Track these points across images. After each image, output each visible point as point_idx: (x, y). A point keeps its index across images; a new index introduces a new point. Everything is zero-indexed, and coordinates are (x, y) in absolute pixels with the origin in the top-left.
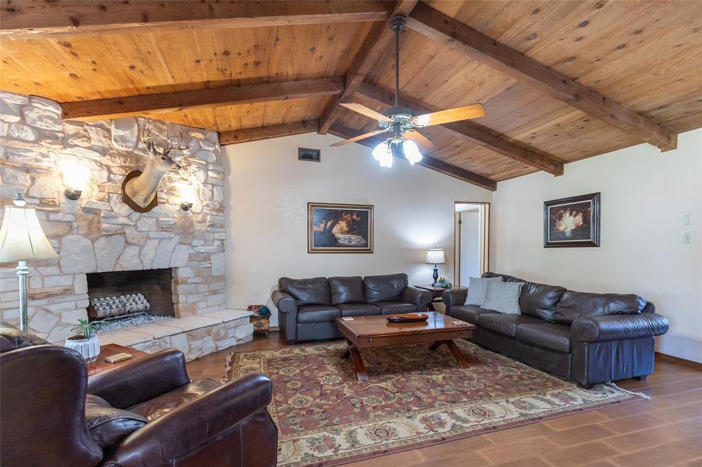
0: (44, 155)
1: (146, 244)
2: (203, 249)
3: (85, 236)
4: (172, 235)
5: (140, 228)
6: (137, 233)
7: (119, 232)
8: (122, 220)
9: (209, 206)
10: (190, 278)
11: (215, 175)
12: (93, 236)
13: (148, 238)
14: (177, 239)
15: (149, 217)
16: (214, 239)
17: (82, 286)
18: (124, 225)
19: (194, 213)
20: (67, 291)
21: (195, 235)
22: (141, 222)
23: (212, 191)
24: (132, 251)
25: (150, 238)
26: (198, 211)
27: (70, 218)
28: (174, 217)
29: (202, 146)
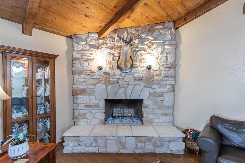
0: (91, 54)
1: (128, 87)
2: (158, 90)
3: (104, 84)
4: (141, 83)
5: (126, 80)
6: (124, 82)
7: (116, 82)
8: (118, 77)
9: (164, 66)
10: (150, 105)
11: (169, 47)
12: (107, 84)
13: (129, 84)
14: (144, 84)
15: (130, 74)
16: (166, 85)
17: (102, 104)
18: (118, 79)
19: (154, 71)
20: (97, 105)
21: (154, 82)
22: (126, 77)
23: (167, 57)
24: (122, 90)
25: (130, 85)
26: (156, 69)
27: (99, 77)
28: (143, 74)
29: (162, 32)
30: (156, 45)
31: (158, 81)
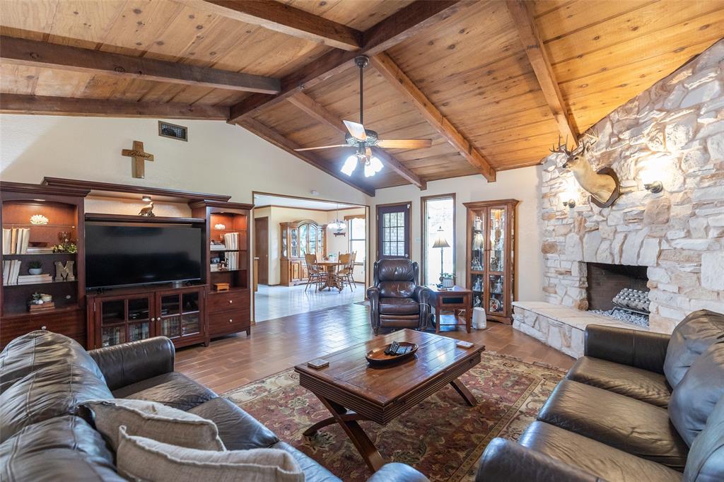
0: (561, 183)
1: (614, 238)
2: (681, 243)
3: (578, 233)
4: (639, 227)
5: (610, 223)
6: (607, 228)
7: (593, 229)
8: (596, 218)
9: (697, 176)
10: (662, 283)
11: (712, 120)
12: (581, 233)
13: (616, 232)
14: (646, 231)
15: (619, 210)
16: (707, 229)
17: (575, 270)
18: (598, 223)
19: (672, 193)
20: (569, 272)
21: (670, 224)
22: (610, 216)
23: (705, 150)
24: (605, 245)
25: (619, 233)
26: (676, 189)
27: (571, 221)
28: (644, 205)
30: (671, 126)
31: (680, 219)
